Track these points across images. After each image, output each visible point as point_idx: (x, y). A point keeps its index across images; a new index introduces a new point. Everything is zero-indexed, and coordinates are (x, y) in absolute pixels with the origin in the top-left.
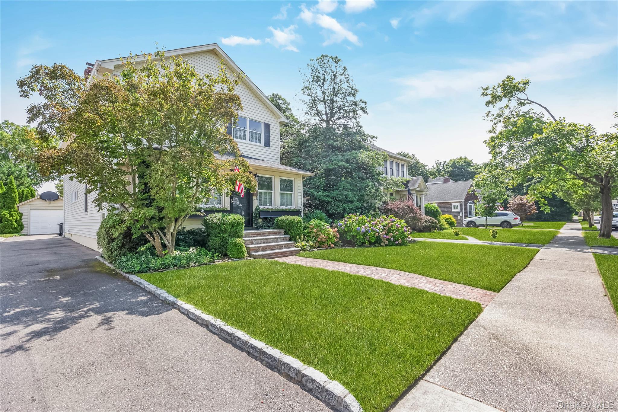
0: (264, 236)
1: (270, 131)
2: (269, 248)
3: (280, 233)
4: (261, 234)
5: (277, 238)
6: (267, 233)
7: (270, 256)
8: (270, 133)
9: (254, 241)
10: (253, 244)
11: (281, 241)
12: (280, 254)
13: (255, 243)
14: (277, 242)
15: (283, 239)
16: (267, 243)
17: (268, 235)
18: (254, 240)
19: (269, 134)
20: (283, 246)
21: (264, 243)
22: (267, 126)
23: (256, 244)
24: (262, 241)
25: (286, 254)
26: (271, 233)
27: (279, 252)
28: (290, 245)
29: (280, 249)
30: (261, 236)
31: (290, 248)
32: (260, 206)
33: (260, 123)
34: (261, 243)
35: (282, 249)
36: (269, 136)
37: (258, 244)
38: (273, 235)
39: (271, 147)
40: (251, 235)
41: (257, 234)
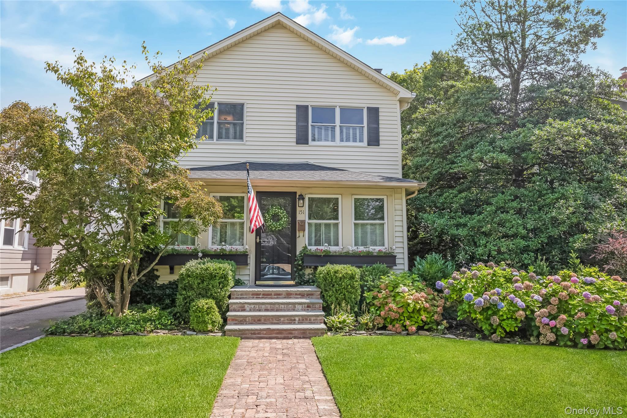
0: (277, 298)
1: (380, 118)
2: (265, 320)
3: (312, 295)
4: (271, 295)
5: (294, 304)
6: (284, 293)
7: (254, 334)
8: (380, 122)
9: (246, 306)
10: (244, 310)
11: (303, 310)
12: (277, 333)
13: (248, 309)
14: (294, 310)
15: (308, 307)
16: (272, 310)
17: (285, 298)
18: (246, 303)
19: (378, 124)
20: (297, 319)
21: (267, 310)
22: (374, 113)
23: (250, 311)
24: (263, 306)
25: (291, 334)
26: (291, 294)
27: (274, 330)
28: (312, 318)
29: (290, 323)
30: (272, 298)
31: (311, 323)
32: (309, 248)
33: (361, 110)
34: (260, 311)
35: (294, 323)
36: (378, 128)
37: (254, 310)
38: (297, 298)
39: (381, 146)
40: (252, 295)
41: (263, 295)
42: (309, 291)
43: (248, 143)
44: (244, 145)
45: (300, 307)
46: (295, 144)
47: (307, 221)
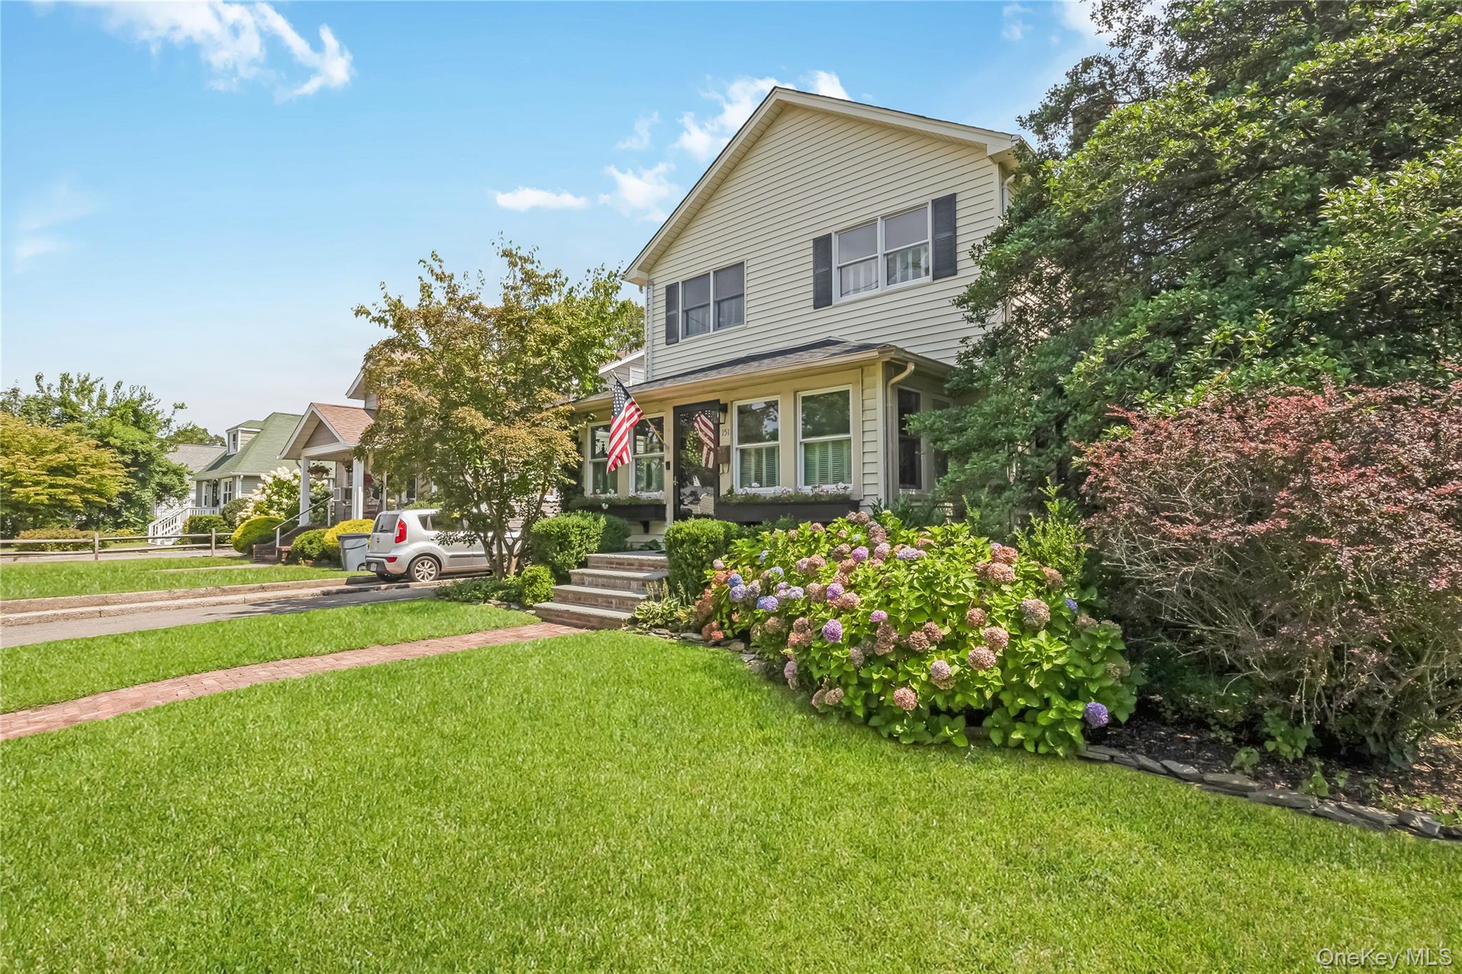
1: (959, 214)
5: (630, 579)
8: (959, 223)
9: (585, 578)
13: (587, 582)
16: (608, 587)
19: (954, 229)
20: (614, 601)
21: (603, 586)
36: (953, 238)
37: (592, 585)
39: (960, 274)
40: (607, 563)
41: (617, 564)
42: (660, 561)
43: (750, 325)
44: (745, 329)
45: (634, 584)
46: (812, 310)
47: (736, 445)
